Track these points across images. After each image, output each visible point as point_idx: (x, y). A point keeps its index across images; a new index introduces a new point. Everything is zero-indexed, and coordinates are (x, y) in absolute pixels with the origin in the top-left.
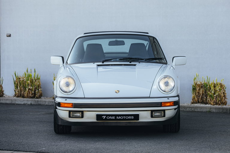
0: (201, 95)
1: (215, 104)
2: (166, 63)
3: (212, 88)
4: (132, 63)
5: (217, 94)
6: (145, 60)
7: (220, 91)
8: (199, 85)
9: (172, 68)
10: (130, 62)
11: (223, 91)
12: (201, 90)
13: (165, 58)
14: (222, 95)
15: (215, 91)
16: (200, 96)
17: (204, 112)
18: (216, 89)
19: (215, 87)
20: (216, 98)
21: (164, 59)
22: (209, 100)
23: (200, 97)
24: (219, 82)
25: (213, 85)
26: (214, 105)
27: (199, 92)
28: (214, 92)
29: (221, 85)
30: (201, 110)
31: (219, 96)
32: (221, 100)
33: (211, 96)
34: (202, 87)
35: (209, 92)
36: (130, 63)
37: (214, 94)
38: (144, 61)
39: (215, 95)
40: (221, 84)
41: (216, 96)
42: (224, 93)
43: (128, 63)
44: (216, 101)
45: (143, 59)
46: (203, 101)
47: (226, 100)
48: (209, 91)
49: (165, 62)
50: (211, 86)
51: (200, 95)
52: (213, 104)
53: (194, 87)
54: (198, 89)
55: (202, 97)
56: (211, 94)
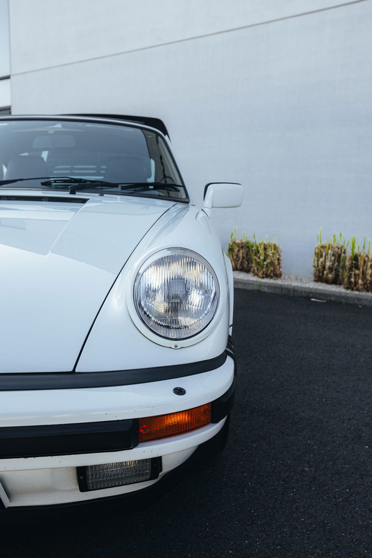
0: (241, 258)
1: (265, 276)
2: (187, 200)
3: (261, 251)
4: (79, 195)
5: (268, 261)
6: (123, 188)
7: (273, 257)
8: (238, 245)
9: (202, 214)
10: (73, 192)
11: (278, 257)
12: (241, 251)
13: (184, 186)
14: (276, 262)
15: (266, 256)
16: (239, 260)
17: (250, 291)
18: (267, 253)
19: (265, 249)
20: (267, 266)
21: (181, 189)
22: (256, 269)
23: (240, 262)
24: (273, 242)
25: (262, 247)
26: (263, 278)
27: (237, 255)
28: (264, 258)
29: (275, 248)
30: (244, 287)
31: (272, 263)
32: (274, 270)
33: (258, 264)
34: (242, 247)
35: (255, 257)
36: (71, 193)
37: (264, 260)
38: (119, 189)
39: (265, 263)
40: (275, 245)
41: (267, 264)
42: (278, 259)
43: (66, 194)
44: (267, 272)
45: (116, 185)
46: (243, 268)
47: (281, 270)
48: (256, 255)
49: (184, 196)
50: (259, 249)
51: (239, 258)
52: (261, 276)
53: (231, 246)
54: (236, 250)
55: (242, 262)
56: (258, 260)
